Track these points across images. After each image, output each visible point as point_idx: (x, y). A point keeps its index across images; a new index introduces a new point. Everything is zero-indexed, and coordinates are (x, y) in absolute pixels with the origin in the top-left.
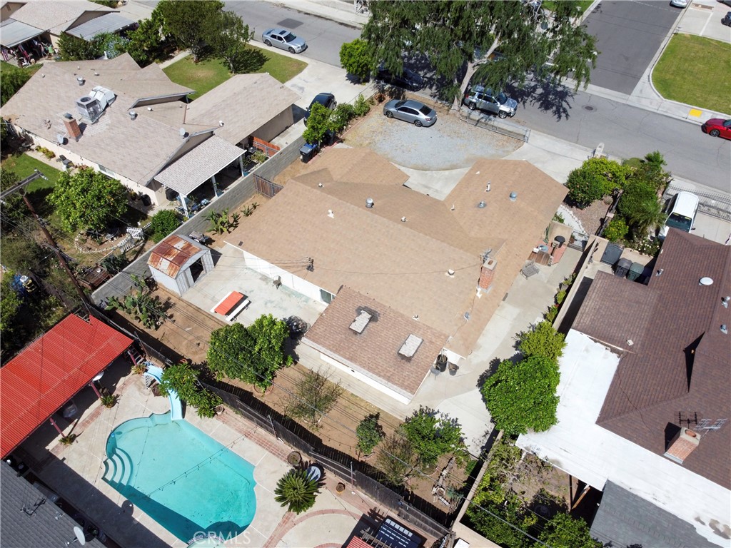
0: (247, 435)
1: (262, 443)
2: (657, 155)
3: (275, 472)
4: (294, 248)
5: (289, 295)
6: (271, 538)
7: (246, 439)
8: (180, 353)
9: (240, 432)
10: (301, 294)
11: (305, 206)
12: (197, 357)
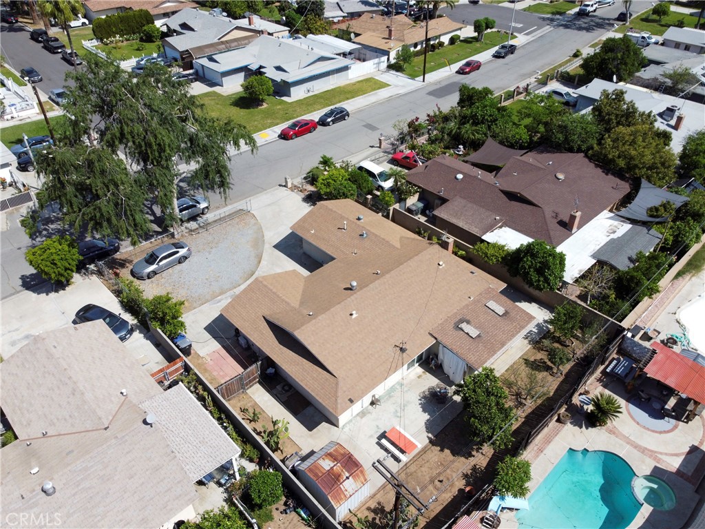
0: (541, 450)
1: (548, 441)
2: (324, 157)
3: (574, 435)
4: (376, 356)
5: (390, 397)
6: (628, 443)
7: (544, 452)
8: (450, 500)
9: (538, 456)
10: (392, 388)
11: (333, 332)
12: (457, 483)
